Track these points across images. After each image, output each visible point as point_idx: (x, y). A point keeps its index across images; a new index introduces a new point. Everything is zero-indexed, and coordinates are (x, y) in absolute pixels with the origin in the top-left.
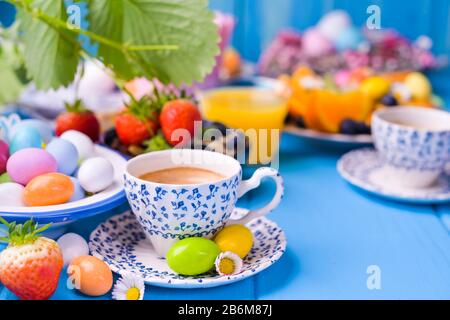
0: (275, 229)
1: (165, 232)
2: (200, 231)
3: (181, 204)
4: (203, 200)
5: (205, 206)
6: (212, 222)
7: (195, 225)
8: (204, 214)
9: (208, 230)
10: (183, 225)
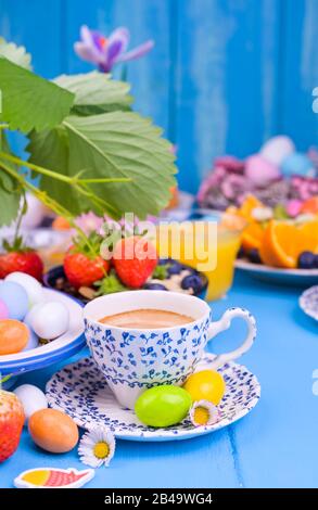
0: (245, 374)
1: (131, 381)
2: (169, 379)
3: (150, 350)
4: (174, 345)
5: (176, 351)
6: (183, 368)
7: (164, 372)
8: (174, 359)
9: (178, 377)
10: (151, 372)
